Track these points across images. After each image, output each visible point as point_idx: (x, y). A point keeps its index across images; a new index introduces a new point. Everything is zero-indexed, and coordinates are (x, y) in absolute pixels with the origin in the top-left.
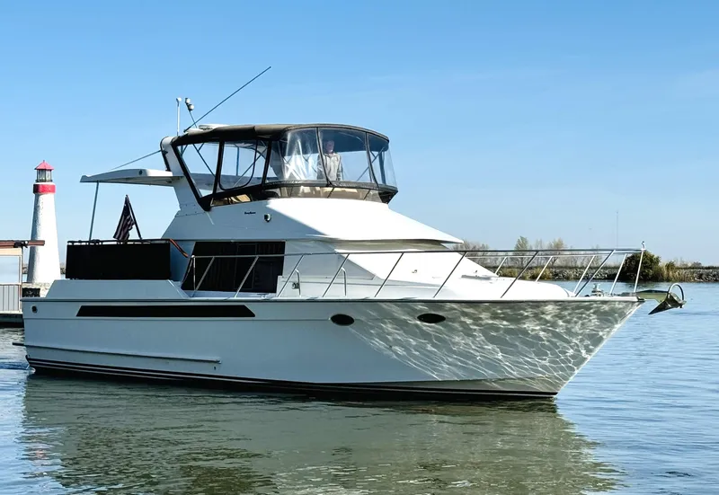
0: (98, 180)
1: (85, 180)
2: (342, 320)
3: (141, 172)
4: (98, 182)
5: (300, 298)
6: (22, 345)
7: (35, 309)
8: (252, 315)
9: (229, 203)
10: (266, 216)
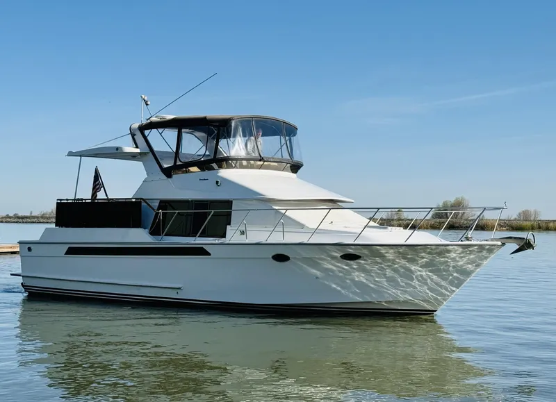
0: (81, 154)
1: (71, 154)
2: (281, 258)
3: (117, 149)
4: (81, 156)
5: (247, 241)
6: (20, 276)
7: (29, 249)
8: (209, 254)
9: (187, 172)
10: (217, 182)
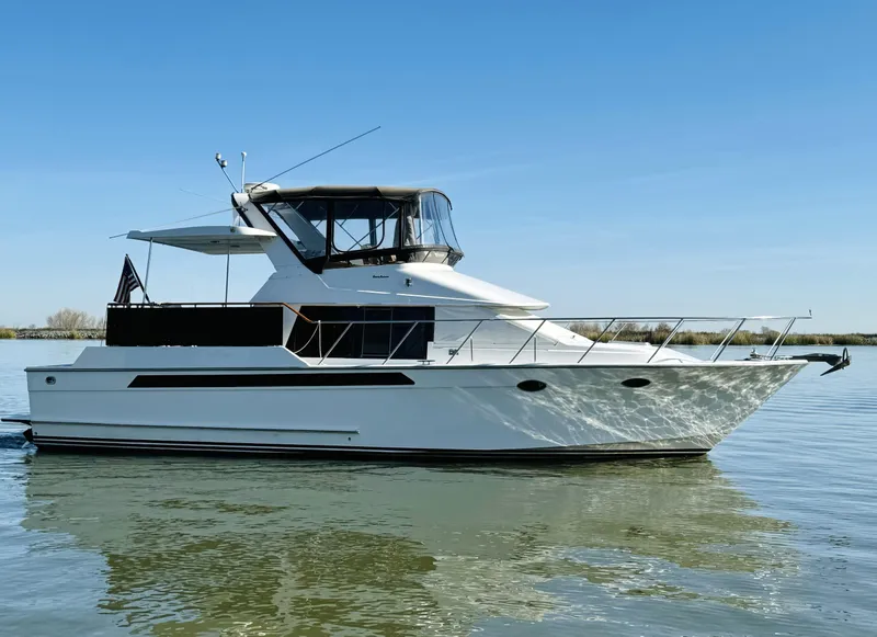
1: (132, 236)
2: (532, 386)
3: (233, 229)
4: (151, 241)
8: (412, 383)
9: (349, 265)
10: (408, 281)
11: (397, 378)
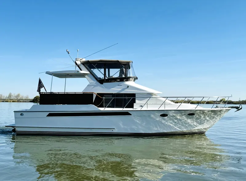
2: (164, 115)
3: (78, 71)
8: (131, 114)
10: (128, 86)
11: (127, 113)
